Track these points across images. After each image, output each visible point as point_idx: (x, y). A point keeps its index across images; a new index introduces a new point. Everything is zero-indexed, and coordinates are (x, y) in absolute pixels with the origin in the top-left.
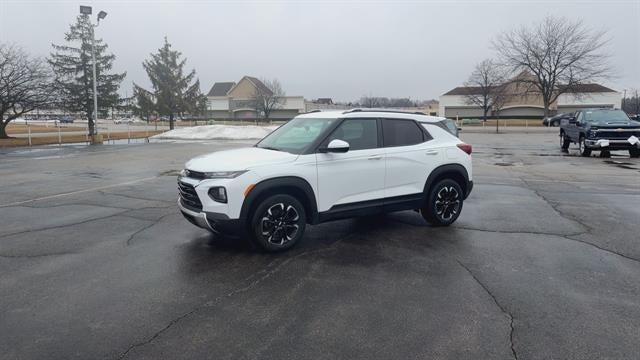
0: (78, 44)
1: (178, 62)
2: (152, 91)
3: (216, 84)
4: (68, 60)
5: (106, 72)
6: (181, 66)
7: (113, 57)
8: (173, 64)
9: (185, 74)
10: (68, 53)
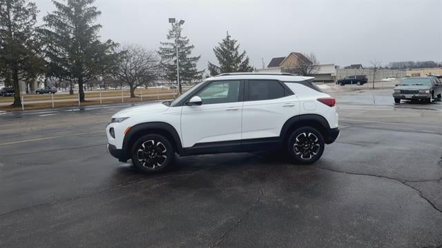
0: (172, 41)
1: (235, 47)
2: (219, 66)
3: (273, 59)
4: (168, 51)
5: (188, 56)
6: (236, 49)
7: (193, 47)
8: (232, 48)
9: (240, 54)
10: (168, 47)
